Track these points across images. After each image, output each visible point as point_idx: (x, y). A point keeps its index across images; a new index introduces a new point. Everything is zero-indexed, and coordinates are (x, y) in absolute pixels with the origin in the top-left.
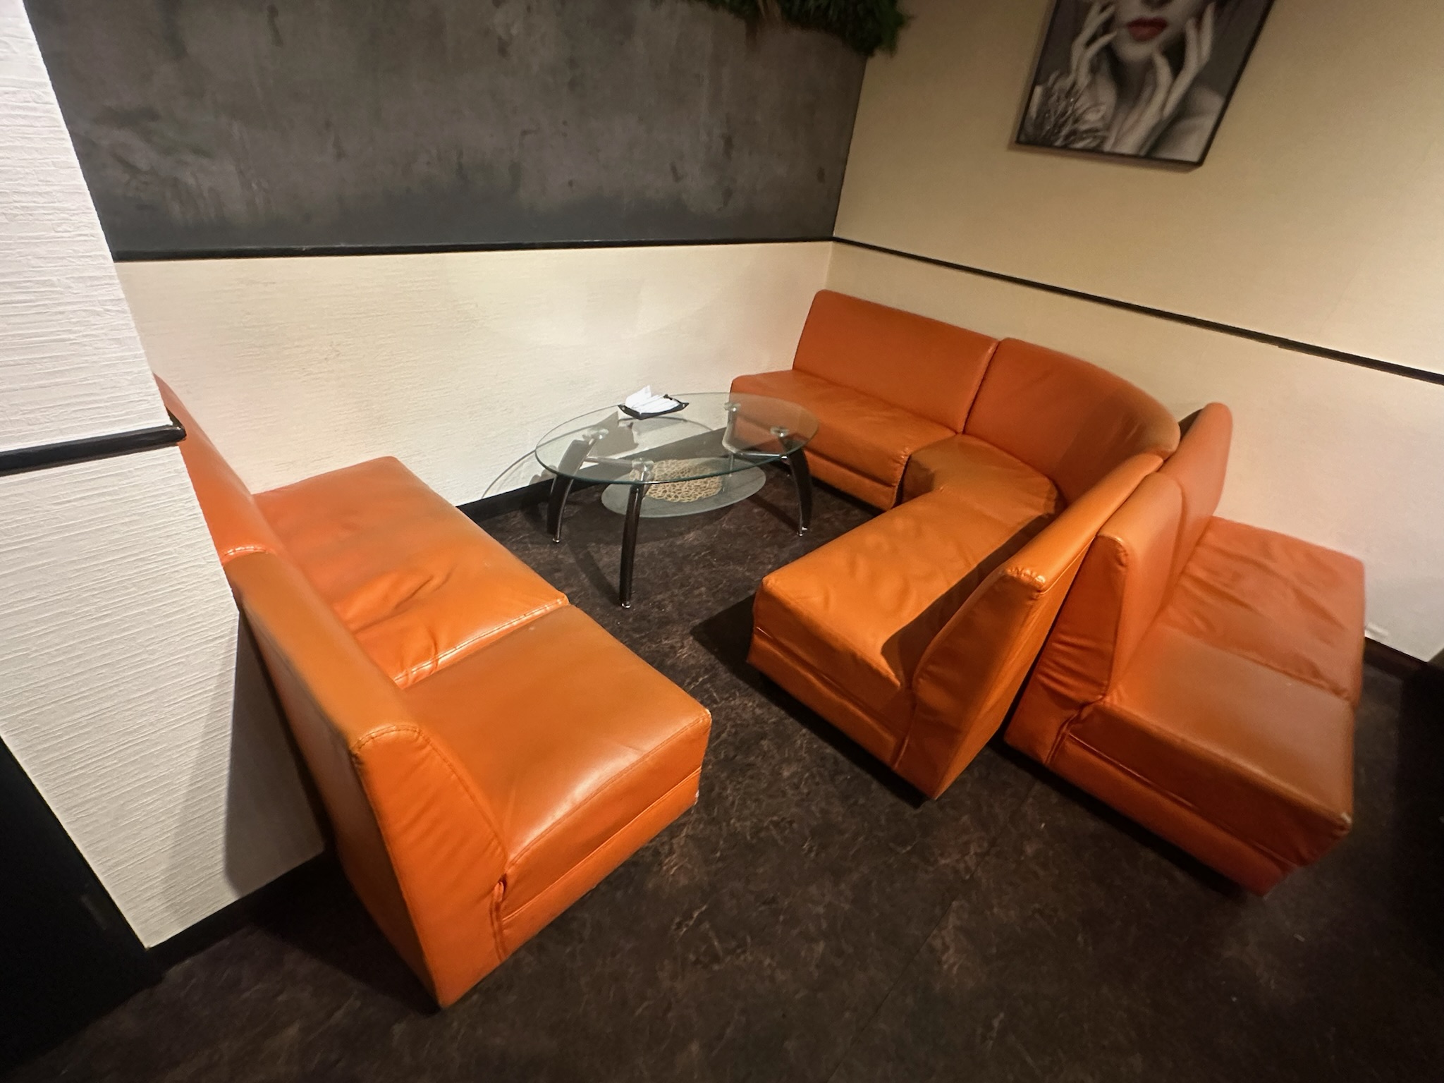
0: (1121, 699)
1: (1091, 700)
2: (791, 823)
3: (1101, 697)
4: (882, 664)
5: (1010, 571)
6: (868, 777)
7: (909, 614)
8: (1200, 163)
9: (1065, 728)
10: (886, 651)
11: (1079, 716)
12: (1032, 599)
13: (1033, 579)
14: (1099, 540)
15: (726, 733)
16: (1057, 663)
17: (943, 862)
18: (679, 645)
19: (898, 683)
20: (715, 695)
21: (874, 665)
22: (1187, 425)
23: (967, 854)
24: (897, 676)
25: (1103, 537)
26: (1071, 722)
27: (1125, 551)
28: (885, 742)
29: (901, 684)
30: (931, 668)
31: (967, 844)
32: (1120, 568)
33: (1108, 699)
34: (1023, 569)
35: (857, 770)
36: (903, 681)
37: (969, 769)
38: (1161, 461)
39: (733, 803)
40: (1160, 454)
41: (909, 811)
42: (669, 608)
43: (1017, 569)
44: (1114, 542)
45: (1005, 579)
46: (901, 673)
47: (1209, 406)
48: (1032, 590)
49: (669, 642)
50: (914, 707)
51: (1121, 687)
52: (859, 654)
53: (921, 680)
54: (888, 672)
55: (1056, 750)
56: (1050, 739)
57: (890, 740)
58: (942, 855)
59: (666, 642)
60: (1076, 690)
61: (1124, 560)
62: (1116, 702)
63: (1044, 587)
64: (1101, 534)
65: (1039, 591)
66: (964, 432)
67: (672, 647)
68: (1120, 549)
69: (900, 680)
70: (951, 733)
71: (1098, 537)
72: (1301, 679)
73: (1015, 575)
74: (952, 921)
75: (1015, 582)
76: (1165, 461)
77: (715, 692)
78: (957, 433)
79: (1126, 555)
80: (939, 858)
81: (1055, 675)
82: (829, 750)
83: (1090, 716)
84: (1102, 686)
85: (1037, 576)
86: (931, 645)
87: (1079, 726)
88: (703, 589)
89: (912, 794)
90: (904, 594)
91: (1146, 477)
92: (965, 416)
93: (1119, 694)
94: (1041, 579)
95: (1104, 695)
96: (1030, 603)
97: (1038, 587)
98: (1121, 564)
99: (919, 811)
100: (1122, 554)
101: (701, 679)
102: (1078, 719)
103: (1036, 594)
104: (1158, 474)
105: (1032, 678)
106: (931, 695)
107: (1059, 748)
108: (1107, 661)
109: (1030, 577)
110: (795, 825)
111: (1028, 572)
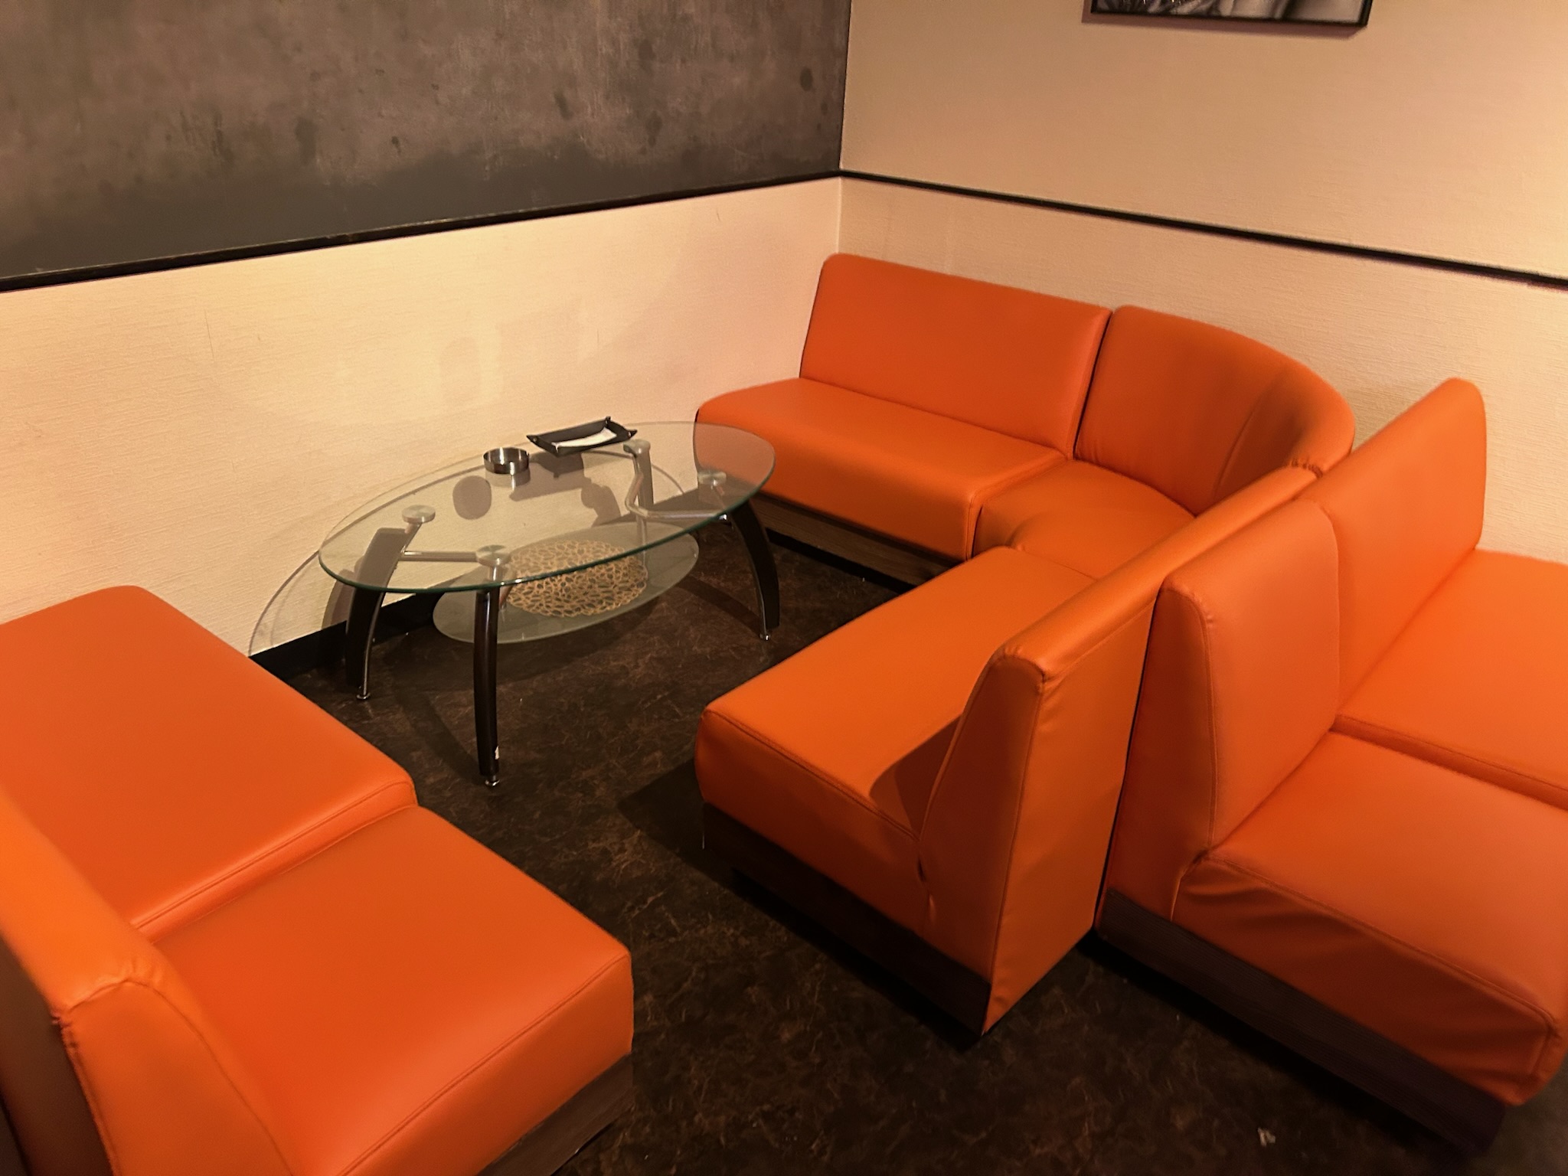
8: (1363, 22)
14: (1166, 595)
15: (689, 982)
18: (616, 848)
20: (673, 922)
23: (1076, 1137)
25: (1170, 590)
31: (1075, 1120)
38: (1309, 477)
39: (700, 1088)
42: (600, 792)
44: (1185, 596)
49: (601, 844)
59: (595, 845)
64: (1169, 586)
66: (1075, 456)
67: (605, 852)
68: (1193, 606)
71: (1163, 591)
76: (1320, 476)
77: (674, 917)
78: (1066, 457)
80: (1030, 1146)
88: (658, 754)
92: (1075, 428)
94: (1044, 663)
101: (650, 900)
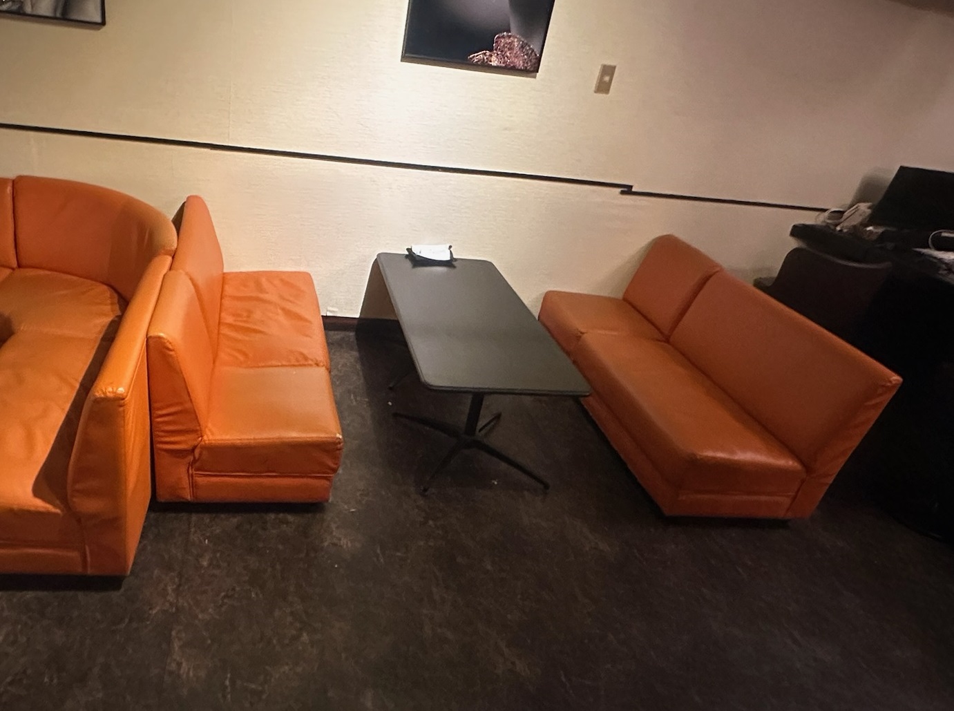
0: (213, 434)
1: (195, 443)
2: (25, 672)
3: (200, 439)
4: (39, 504)
5: (99, 394)
6: (71, 593)
7: (42, 452)
8: (103, 23)
9: (190, 472)
10: (37, 492)
11: (194, 457)
12: (121, 406)
13: (115, 393)
14: (150, 340)
16: (163, 431)
17: (154, 612)
19: (58, 511)
21: (33, 509)
22: (178, 221)
23: (168, 594)
24: (55, 506)
25: (151, 337)
26: (191, 464)
27: (168, 341)
28: (70, 559)
29: (62, 511)
30: (78, 486)
31: (165, 589)
32: (171, 353)
33: (205, 438)
34: (106, 389)
35: (61, 593)
36: (62, 506)
37: (143, 536)
38: (170, 258)
40: (167, 253)
41: (115, 596)
43: (102, 390)
44: (160, 338)
45: (97, 401)
46: (58, 502)
47: (188, 198)
48: (118, 401)
50: (79, 521)
51: (210, 425)
52: (15, 507)
53: (74, 500)
54: (46, 508)
55: (193, 487)
56: (185, 482)
57: (74, 555)
58: (150, 609)
60: (184, 442)
61: (170, 347)
62: (211, 437)
63: (125, 394)
64: (150, 335)
65: (123, 399)
66: (19, 266)
68: (166, 341)
69: (59, 508)
70: (114, 523)
71: (148, 339)
72: (300, 365)
73: (103, 396)
74: (176, 645)
75: (106, 400)
76: (173, 258)
78: (13, 269)
79: (170, 343)
80: (150, 612)
81: (167, 439)
82: (29, 595)
83: (201, 454)
84: (198, 432)
85: (117, 389)
86: (70, 468)
87: (197, 464)
89: (112, 582)
90: (30, 439)
91: (164, 275)
92: (14, 252)
93: (210, 430)
94: (121, 390)
95: (202, 436)
96: (121, 409)
97: (121, 396)
98: (171, 350)
99: (122, 590)
100: (168, 344)
102: (195, 461)
103: (123, 401)
104: (172, 272)
105: (155, 450)
106: (89, 505)
107: (194, 485)
108: (192, 414)
109: (113, 392)
110: (29, 671)
111: (110, 389)
